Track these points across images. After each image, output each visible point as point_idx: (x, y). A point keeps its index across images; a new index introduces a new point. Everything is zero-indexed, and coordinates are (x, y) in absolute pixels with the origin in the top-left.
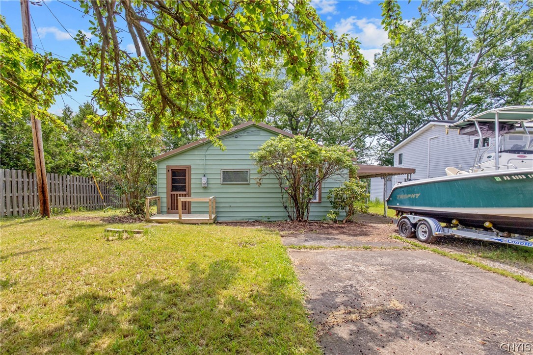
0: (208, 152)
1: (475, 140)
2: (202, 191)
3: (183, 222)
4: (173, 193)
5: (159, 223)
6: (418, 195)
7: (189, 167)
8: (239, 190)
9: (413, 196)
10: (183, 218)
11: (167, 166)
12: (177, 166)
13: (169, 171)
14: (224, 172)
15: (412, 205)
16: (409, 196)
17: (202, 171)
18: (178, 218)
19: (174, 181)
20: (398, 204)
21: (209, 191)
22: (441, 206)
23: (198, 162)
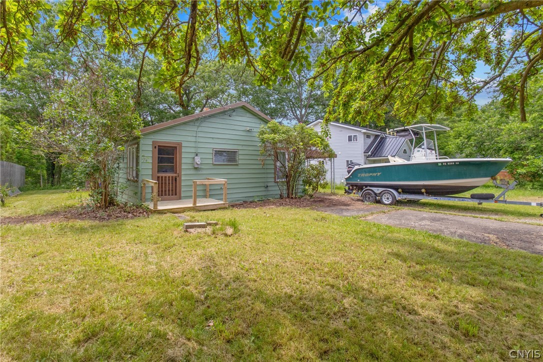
0: (200, 129)
1: (349, 136)
2: (192, 172)
3: (199, 209)
4: (160, 175)
5: (174, 213)
6: (379, 174)
7: (180, 144)
8: (229, 171)
9: (375, 174)
10: (197, 205)
11: (153, 142)
12: (165, 142)
13: (155, 147)
14: (215, 151)
15: (374, 181)
16: (371, 174)
17: (193, 150)
18: (191, 205)
19: (160, 160)
20: (359, 180)
21: (200, 173)
22: (399, 180)
23: (190, 139)
